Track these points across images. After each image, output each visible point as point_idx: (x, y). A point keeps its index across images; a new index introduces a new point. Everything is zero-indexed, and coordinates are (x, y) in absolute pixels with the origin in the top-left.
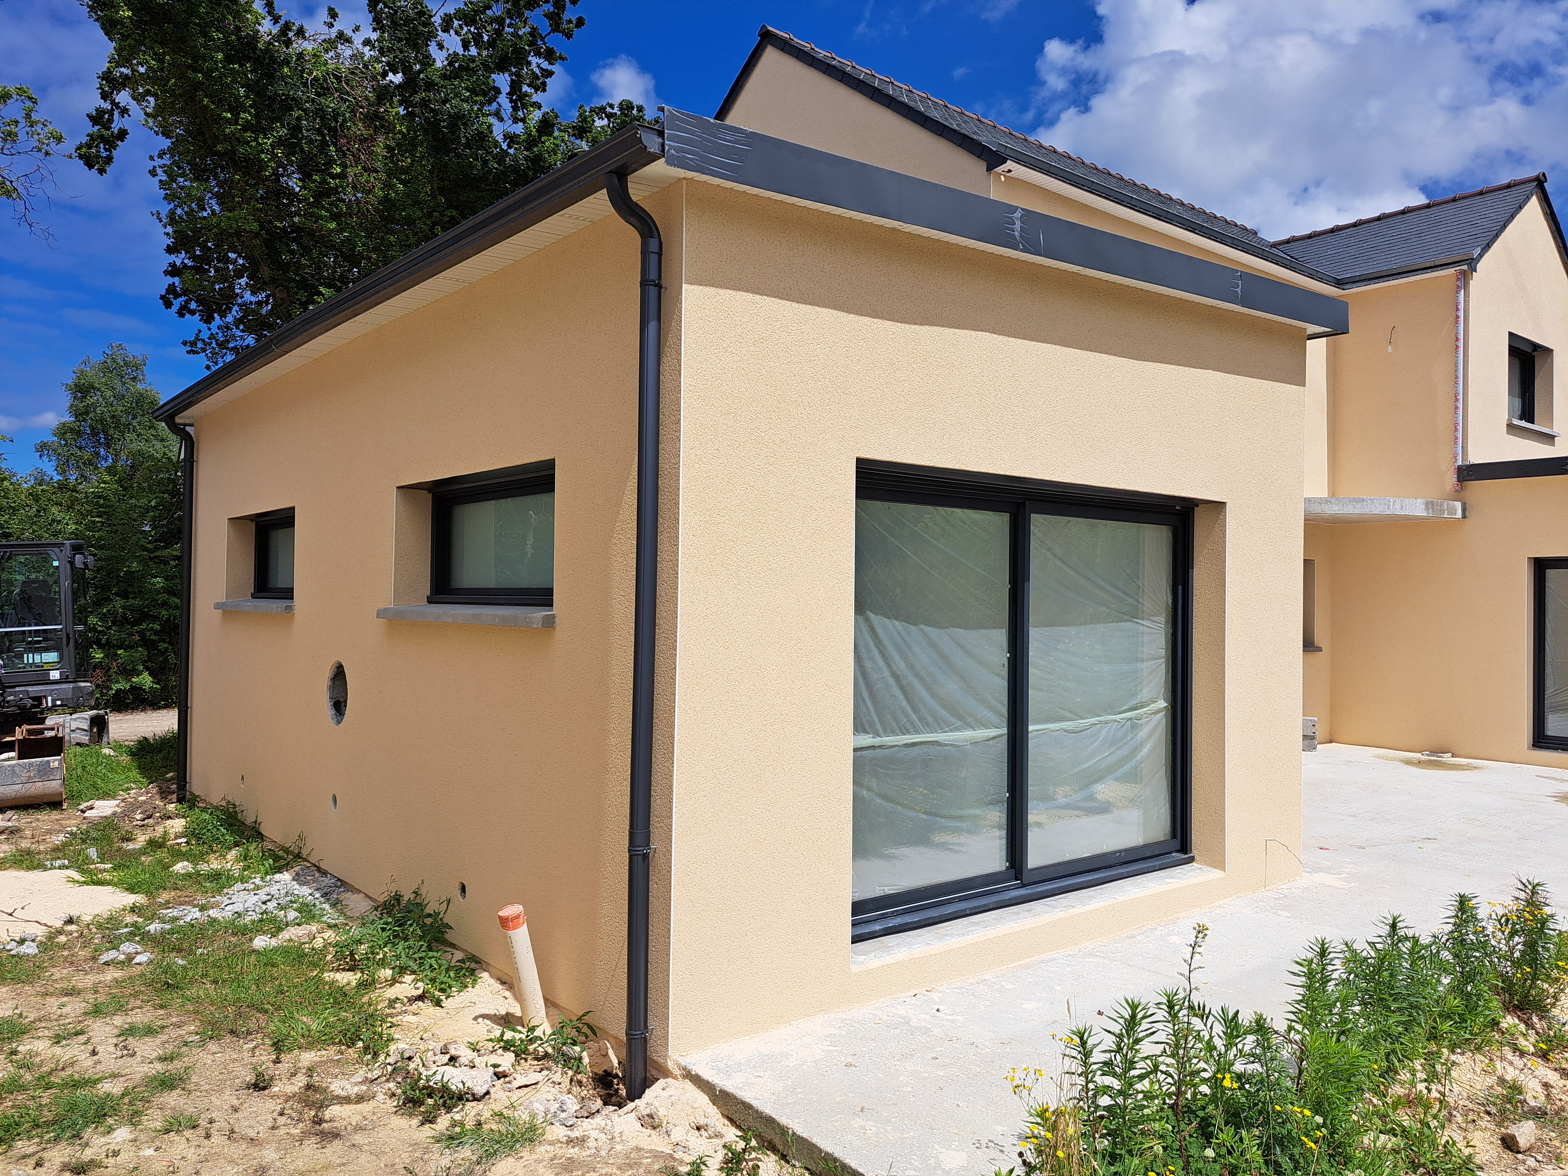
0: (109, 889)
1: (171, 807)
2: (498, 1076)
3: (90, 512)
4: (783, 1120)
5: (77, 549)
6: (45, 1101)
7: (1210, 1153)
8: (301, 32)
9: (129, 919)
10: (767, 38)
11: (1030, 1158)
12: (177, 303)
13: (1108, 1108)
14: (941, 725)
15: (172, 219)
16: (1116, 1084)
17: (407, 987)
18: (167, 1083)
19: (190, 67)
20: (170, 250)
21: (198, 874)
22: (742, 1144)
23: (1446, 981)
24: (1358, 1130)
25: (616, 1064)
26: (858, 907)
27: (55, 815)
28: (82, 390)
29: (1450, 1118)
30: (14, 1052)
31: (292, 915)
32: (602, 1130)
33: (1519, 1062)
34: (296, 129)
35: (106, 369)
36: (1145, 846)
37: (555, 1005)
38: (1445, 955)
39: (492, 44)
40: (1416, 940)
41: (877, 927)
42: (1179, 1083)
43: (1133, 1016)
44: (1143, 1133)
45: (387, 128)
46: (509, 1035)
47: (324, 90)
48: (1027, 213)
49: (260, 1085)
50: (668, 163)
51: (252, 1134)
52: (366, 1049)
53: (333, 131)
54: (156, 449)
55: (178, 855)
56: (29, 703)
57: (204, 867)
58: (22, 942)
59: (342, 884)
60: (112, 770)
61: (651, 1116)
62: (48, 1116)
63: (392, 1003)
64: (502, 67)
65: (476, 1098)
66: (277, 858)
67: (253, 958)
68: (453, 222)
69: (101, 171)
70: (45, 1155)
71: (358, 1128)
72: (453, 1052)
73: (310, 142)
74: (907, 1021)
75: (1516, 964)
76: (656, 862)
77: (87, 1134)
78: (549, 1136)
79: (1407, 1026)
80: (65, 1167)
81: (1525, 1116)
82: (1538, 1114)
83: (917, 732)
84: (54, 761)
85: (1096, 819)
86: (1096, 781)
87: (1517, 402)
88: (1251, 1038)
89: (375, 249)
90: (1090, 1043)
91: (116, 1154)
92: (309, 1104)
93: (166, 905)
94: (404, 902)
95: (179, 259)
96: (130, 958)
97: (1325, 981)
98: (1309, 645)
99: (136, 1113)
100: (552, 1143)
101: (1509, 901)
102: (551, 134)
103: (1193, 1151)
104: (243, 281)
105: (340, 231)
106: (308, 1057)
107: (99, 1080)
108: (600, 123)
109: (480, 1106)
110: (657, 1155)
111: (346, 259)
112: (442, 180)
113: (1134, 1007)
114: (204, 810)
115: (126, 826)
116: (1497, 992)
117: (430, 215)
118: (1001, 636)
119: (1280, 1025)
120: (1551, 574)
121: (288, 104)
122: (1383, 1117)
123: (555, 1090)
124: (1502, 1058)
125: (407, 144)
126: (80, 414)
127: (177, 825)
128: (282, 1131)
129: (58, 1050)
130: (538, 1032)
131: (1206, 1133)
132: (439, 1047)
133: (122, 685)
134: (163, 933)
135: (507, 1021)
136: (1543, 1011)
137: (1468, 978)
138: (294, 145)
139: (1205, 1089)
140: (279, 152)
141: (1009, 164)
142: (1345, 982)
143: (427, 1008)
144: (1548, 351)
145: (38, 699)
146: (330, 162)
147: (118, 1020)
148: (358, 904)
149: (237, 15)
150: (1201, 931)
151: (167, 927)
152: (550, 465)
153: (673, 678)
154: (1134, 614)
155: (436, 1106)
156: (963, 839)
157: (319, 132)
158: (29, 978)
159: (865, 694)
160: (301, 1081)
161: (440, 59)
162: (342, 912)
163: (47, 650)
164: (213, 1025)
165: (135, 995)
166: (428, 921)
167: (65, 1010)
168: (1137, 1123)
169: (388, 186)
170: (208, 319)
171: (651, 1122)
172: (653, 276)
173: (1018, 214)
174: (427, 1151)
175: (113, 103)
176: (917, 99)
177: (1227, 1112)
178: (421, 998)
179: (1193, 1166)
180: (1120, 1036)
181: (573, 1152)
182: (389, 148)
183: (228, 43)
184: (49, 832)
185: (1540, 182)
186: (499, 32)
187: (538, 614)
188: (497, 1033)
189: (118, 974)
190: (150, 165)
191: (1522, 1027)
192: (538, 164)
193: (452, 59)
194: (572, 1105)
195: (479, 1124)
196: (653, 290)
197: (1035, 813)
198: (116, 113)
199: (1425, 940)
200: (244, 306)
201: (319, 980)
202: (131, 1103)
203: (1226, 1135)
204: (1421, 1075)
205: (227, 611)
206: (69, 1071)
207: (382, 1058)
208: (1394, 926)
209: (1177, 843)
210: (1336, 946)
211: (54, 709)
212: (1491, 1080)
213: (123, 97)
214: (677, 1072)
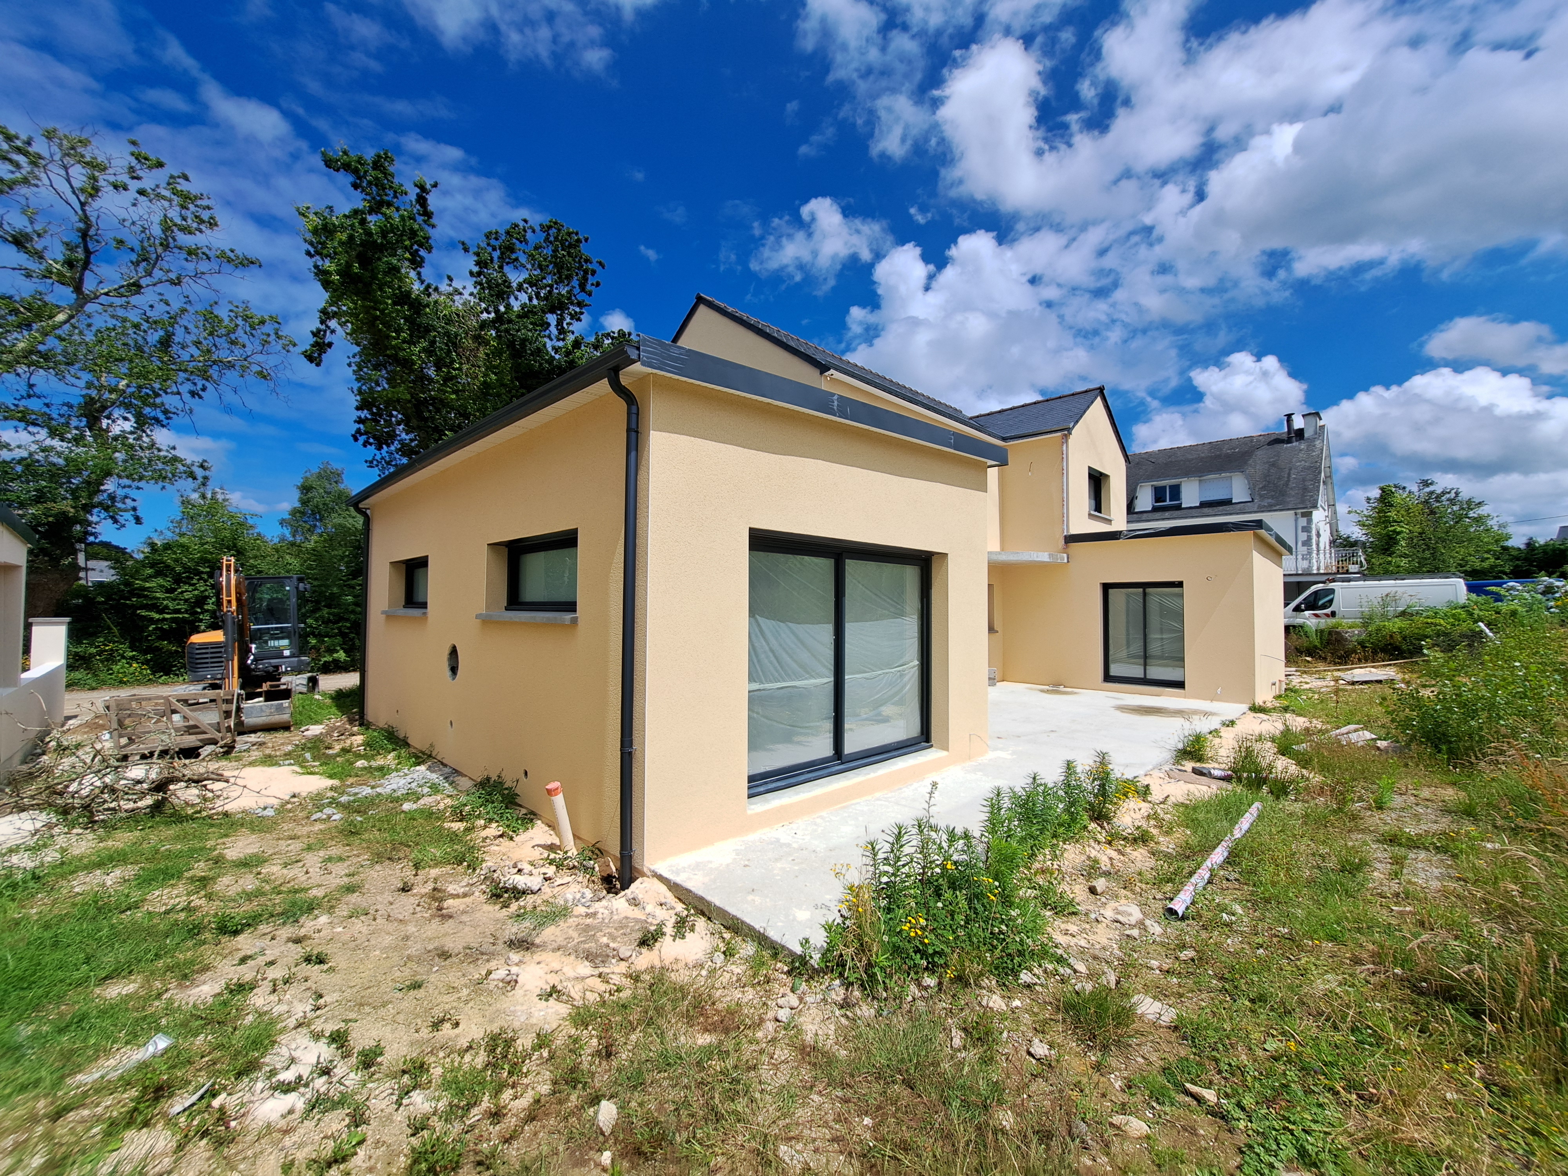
0: (318, 776)
1: (355, 729)
2: (546, 879)
3: (309, 559)
4: (709, 898)
5: (300, 580)
6: (277, 901)
7: (940, 905)
8: (436, 289)
9: (330, 794)
10: (700, 300)
11: (844, 913)
12: (362, 439)
13: (886, 883)
14: (798, 677)
15: (360, 392)
16: (890, 869)
17: (493, 830)
18: (350, 889)
19: (371, 307)
20: (358, 409)
21: (370, 767)
22: (686, 913)
23: (1061, 806)
24: (1017, 888)
25: (614, 869)
26: (751, 779)
27: (287, 734)
28: (306, 489)
29: (1063, 879)
30: (259, 873)
31: (426, 790)
32: (606, 908)
33: (1097, 847)
34: (432, 343)
35: (320, 476)
36: (908, 740)
37: (579, 838)
38: (1061, 793)
39: (546, 298)
40: (1045, 785)
41: (761, 789)
42: (923, 868)
43: (900, 833)
44: (905, 895)
45: (487, 343)
46: (552, 856)
47: (449, 321)
48: (841, 397)
49: (405, 889)
50: (643, 364)
51: (401, 917)
52: (469, 866)
53: (454, 344)
54: (349, 523)
55: (359, 756)
56: (271, 669)
57: (374, 764)
58: (265, 808)
59: (456, 772)
60: (320, 708)
61: (634, 899)
62: (279, 910)
63: (485, 839)
64: (552, 312)
65: (533, 893)
66: (417, 757)
67: (403, 815)
68: (523, 395)
69: (318, 365)
70: (277, 933)
71: (464, 912)
72: (520, 867)
73: (442, 349)
74: (778, 840)
75: (1096, 796)
76: (637, 756)
77: (302, 920)
78: (575, 913)
79: (1042, 831)
80: (289, 940)
81: (1100, 875)
82: (1107, 874)
83: (784, 681)
84: (286, 703)
85: (882, 725)
86: (881, 705)
87: (1093, 502)
88: (961, 842)
89: (478, 410)
90: (877, 848)
91: (319, 931)
92: (435, 899)
93: (351, 785)
94: (492, 782)
95: (364, 414)
96: (329, 817)
97: (1000, 809)
98: (991, 629)
99: (332, 907)
100: (577, 917)
101: (1091, 763)
102: (579, 348)
103: (931, 904)
104: (401, 427)
105: (457, 400)
106: (434, 872)
107: (310, 888)
108: (607, 342)
109: (536, 896)
110: (637, 921)
111: (461, 415)
112: (516, 372)
113: (900, 828)
114: (374, 730)
115: (328, 740)
116: (1085, 810)
117: (510, 392)
118: (830, 628)
119: (977, 834)
120: (1111, 591)
121: (428, 329)
122: (1029, 880)
123: (579, 886)
124: (1089, 846)
125: (498, 353)
126: (304, 503)
127: (359, 739)
128: (419, 915)
129: (285, 871)
130: (569, 854)
131: (938, 894)
132: (511, 864)
133: (328, 658)
134: (349, 802)
135: (551, 848)
136: (1108, 819)
137: (1072, 804)
138: (432, 351)
139: (938, 870)
140: (423, 356)
141: (832, 371)
142: (1010, 809)
143: (504, 841)
144: (1107, 476)
145: (277, 667)
146: (453, 361)
147: (322, 853)
148: (465, 783)
149: (400, 280)
150: (934, 785)
151: (352, 798)
152: (575, 532)
153: (645, 652)
154: (901, 614)
155: (509, 898)
156: (810, 739)
157: (447, 345)
158: (269, 830)
159: (755, 661)
160: (430, 886)
161: (516, 306)
162: (455, 788)
163: (283, 638)
164: (379, 856)
165: (332, 839)
166: (506, 792)
167: (290, 848)
168: (901, 891)
169: (485, 375)
170: (379, 448)
171: (634, 902)
172: (634, 426)
173: (836, 397)
174: (504, 924)
175: (327, 326)
176: (782, 334)
177: (949, 882)
178: (501, 836)
179: (931, 912)
180: (893, 844)
181: (589, 921)
182: (487, 355)
183: (394, 294)
184: (282, 744)
185: (1101, 390)
186: (550, 292)
187: (568, 617)
188: (546, 855)
189: (322, 827)
190: (348, 361)
191: (1099, 829)
192: (572, 364)
193: (523, 306)
194: (589, 894)
195: (535, 907)
196: (633, 434)
197: (849, 724)
198: (328, 332)
199: (1050, 785)
200: (401, 442)
201: (441, 828)
202: (329, 901)
203: (948, 895)
204: (1049, 857)
205: (389, 616)
206: (292, 884)
207: (478, 871)
208: (1034, 778)
209: (924, 737)
210: (1005, 789)
211: (286, 673)
212: (1084, 858)
213: (333, 323)
214: (649, 873)
